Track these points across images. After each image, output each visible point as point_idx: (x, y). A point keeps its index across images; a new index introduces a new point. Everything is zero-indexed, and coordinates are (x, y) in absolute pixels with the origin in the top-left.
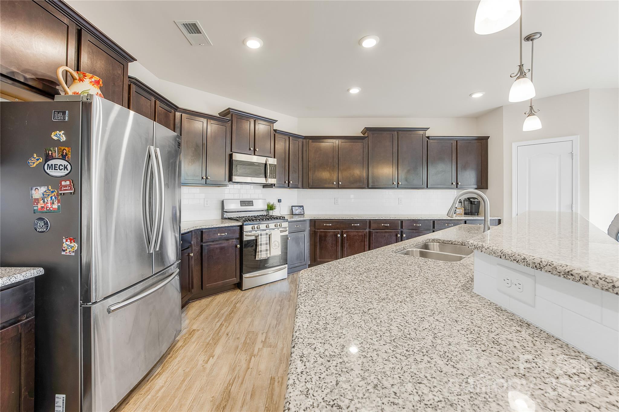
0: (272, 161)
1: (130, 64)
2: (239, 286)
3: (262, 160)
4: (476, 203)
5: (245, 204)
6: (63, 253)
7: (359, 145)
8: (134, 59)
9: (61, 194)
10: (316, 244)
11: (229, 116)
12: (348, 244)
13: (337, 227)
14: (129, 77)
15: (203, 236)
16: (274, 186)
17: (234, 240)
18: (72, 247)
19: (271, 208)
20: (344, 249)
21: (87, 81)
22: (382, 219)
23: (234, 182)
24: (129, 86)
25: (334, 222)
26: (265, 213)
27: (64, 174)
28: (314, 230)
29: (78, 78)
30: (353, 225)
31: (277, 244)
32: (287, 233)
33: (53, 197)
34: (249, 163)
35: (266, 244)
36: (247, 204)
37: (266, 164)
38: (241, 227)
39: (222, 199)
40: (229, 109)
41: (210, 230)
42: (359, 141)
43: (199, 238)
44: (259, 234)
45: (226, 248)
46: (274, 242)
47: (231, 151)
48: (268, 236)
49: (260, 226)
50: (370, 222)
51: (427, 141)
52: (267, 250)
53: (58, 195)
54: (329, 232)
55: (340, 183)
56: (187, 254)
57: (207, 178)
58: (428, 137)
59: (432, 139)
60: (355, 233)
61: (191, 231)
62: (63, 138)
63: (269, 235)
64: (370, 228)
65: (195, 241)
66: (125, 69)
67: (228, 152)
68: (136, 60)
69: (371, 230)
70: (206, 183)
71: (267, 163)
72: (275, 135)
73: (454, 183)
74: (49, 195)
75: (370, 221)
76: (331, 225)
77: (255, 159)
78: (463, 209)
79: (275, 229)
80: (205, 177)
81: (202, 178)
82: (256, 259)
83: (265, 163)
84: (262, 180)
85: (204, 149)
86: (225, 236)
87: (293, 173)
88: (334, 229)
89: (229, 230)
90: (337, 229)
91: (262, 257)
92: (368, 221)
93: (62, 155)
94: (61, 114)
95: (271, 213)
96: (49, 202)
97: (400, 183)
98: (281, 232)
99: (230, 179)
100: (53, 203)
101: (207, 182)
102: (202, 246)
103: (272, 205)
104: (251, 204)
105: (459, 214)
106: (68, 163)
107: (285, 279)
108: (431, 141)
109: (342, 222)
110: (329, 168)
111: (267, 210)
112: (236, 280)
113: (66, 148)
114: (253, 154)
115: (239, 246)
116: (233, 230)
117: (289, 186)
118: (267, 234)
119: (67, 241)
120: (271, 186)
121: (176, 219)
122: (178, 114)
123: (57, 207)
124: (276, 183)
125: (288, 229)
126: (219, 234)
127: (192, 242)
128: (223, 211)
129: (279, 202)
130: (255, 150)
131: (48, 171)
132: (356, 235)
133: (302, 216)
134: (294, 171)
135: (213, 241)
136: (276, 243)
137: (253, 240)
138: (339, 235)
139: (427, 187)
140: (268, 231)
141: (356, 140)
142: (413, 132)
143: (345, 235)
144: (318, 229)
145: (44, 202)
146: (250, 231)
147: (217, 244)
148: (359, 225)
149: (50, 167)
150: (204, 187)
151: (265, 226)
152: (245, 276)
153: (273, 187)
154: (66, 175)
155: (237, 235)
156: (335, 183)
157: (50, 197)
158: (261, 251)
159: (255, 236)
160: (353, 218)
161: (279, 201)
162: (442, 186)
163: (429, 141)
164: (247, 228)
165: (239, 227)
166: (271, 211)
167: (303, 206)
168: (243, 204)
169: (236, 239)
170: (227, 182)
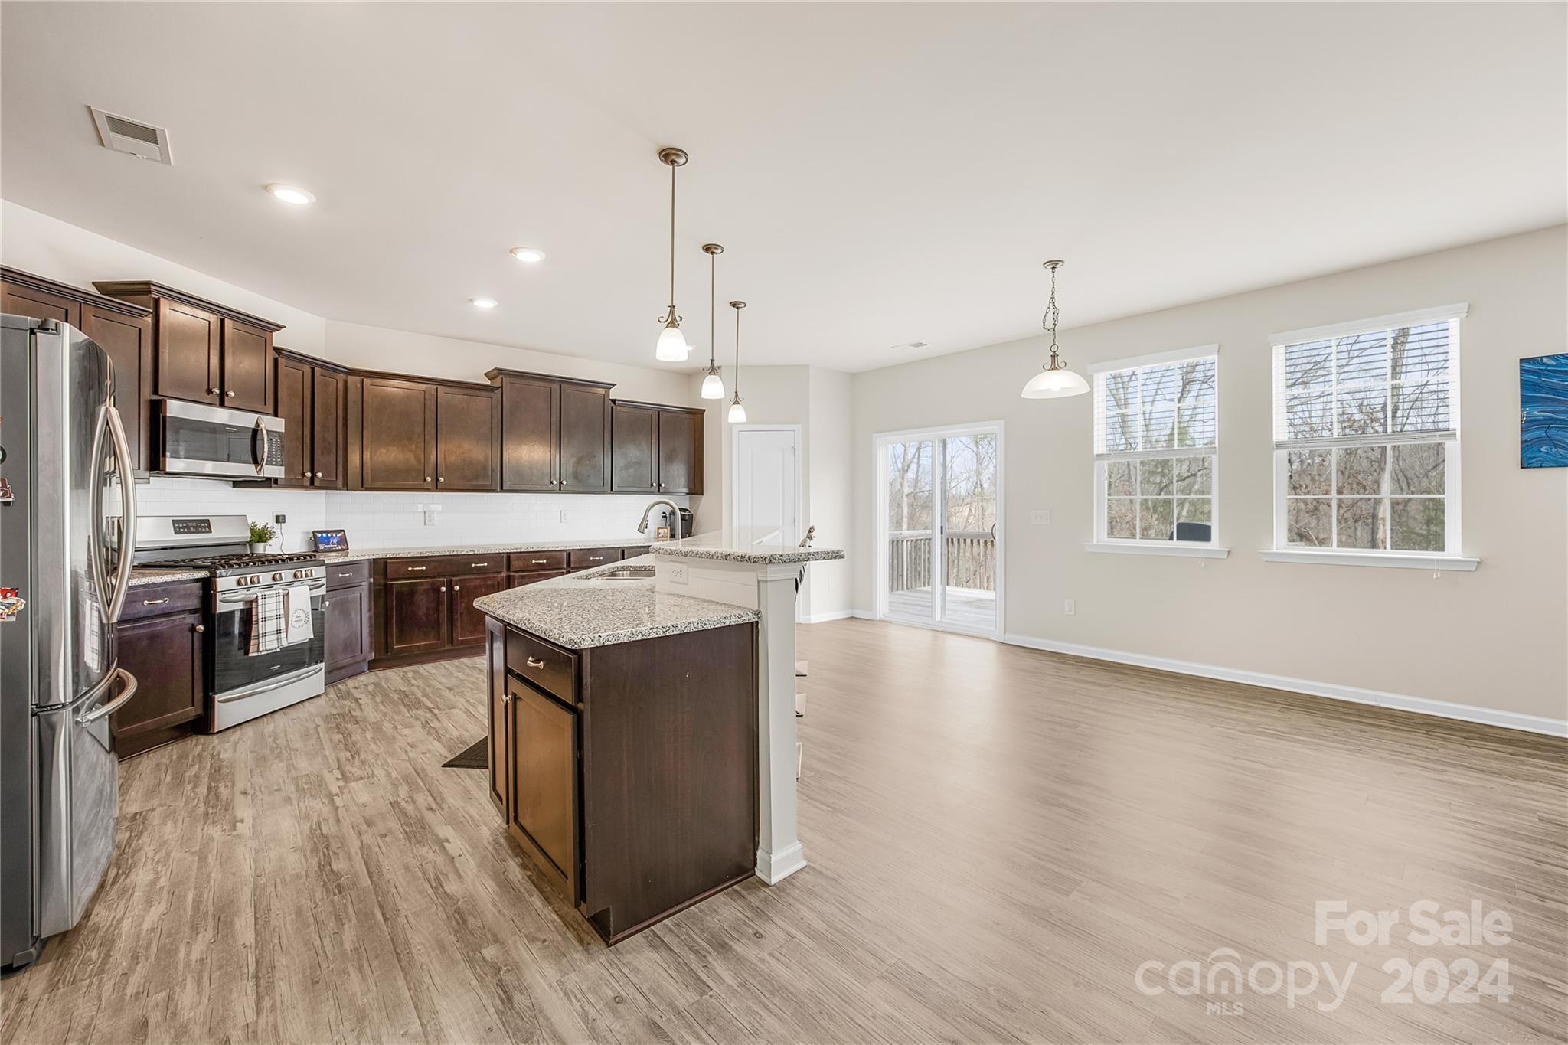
0: (274, 424)
2: (202, 725)
3: (248, 420)
4: (687, 518)
5: (188, 527)
7: (482, 403)
10: (389, 613)
12: (463, 605)
13: (439, 573)
16: (275, 483)
17: (188, 615)
18: (9, 606)
19: (260, 536)
20: (455, 617)
22: (532, 550)
23: (164, 473)
25: (433, 561)
26: (244, 550)
28: (382, 582)
30: (473, 565)
31: (303, 617)
32: (323, 591)
35: (278, 617)
36: (192, 529)
37: (255, 431)
38: (208, 583)
40: (147, 283)
42: (484, 393)
44: (257, 595)
46: (295, 612)
47: (158, 395)
48: (281, 597)
49: (260, 578)
50: (509, 558)
51: (612, 407)
52: (279, 632)
54: (421, 584)
55: (442, 479)
58: (613, 401)
59: (620, 405)
60: (478, 582)
63: (285, 597)
64: (508, 569)
67: (148, 395)
69: (512, 574)
71: (262, 427)
72: (276, 360)
73: (655, 485)
75: (509, 555)
76: (424, 568)
77: (221, 416)
78: (669, 528)
79: (297, 583)
82: (250, 655)
83: (253, 426)
84: (247, 469)
86: (164, 606)
87: (322, 453)
88: (430, 577)
89: (174, 590)
90: (439, 577)
91: (268, 648)
92: (505, 555)
95: (260, 548)
97: (564, 482)
98: (311, 588)
99: (154, 466)
103: (263, 530)
104: (205, 527)
105: (663, 537)
107: (318, 696)
108: (618, 407)
109: (451, 560)
110: (413, 447)
111: (252, 542)
112: (191, 711)
115: (201, 628)
116: (183, 590)
117: (311, 484)
118: (277, 595)
120: (268, 483)
124: (282, 476)
125: (324, 581)
126: (146, 602)
130: (223, 395)
132: (480, 586)
133: (344, 553)
134: (325, 448)
135: (128, 621)
136: (301, 613)
137: (242, 610)
138: (444, 589)
139: (612, 490)
140: (278, 588)
141: (478, 392)
142: (588, 389)
143: (457, 588)
144: (392, 580)
146: (235, 591)
147: (141, 627)
148: (486, 564)
151: (271, 577)
152: (218, 697)
155: (198, 603)
156: (429, 479)
158: (265, 635)
159: (247, 601)
160: (473, 551)
161: (279, 519)
162: (635, 489)
163: (614, 407)
164: (225, 582)
165: (199, 584)
166: (261, 545)
167: (343, 531)
168: (183, 528)
169: (193, 611)
170: (143, 472)
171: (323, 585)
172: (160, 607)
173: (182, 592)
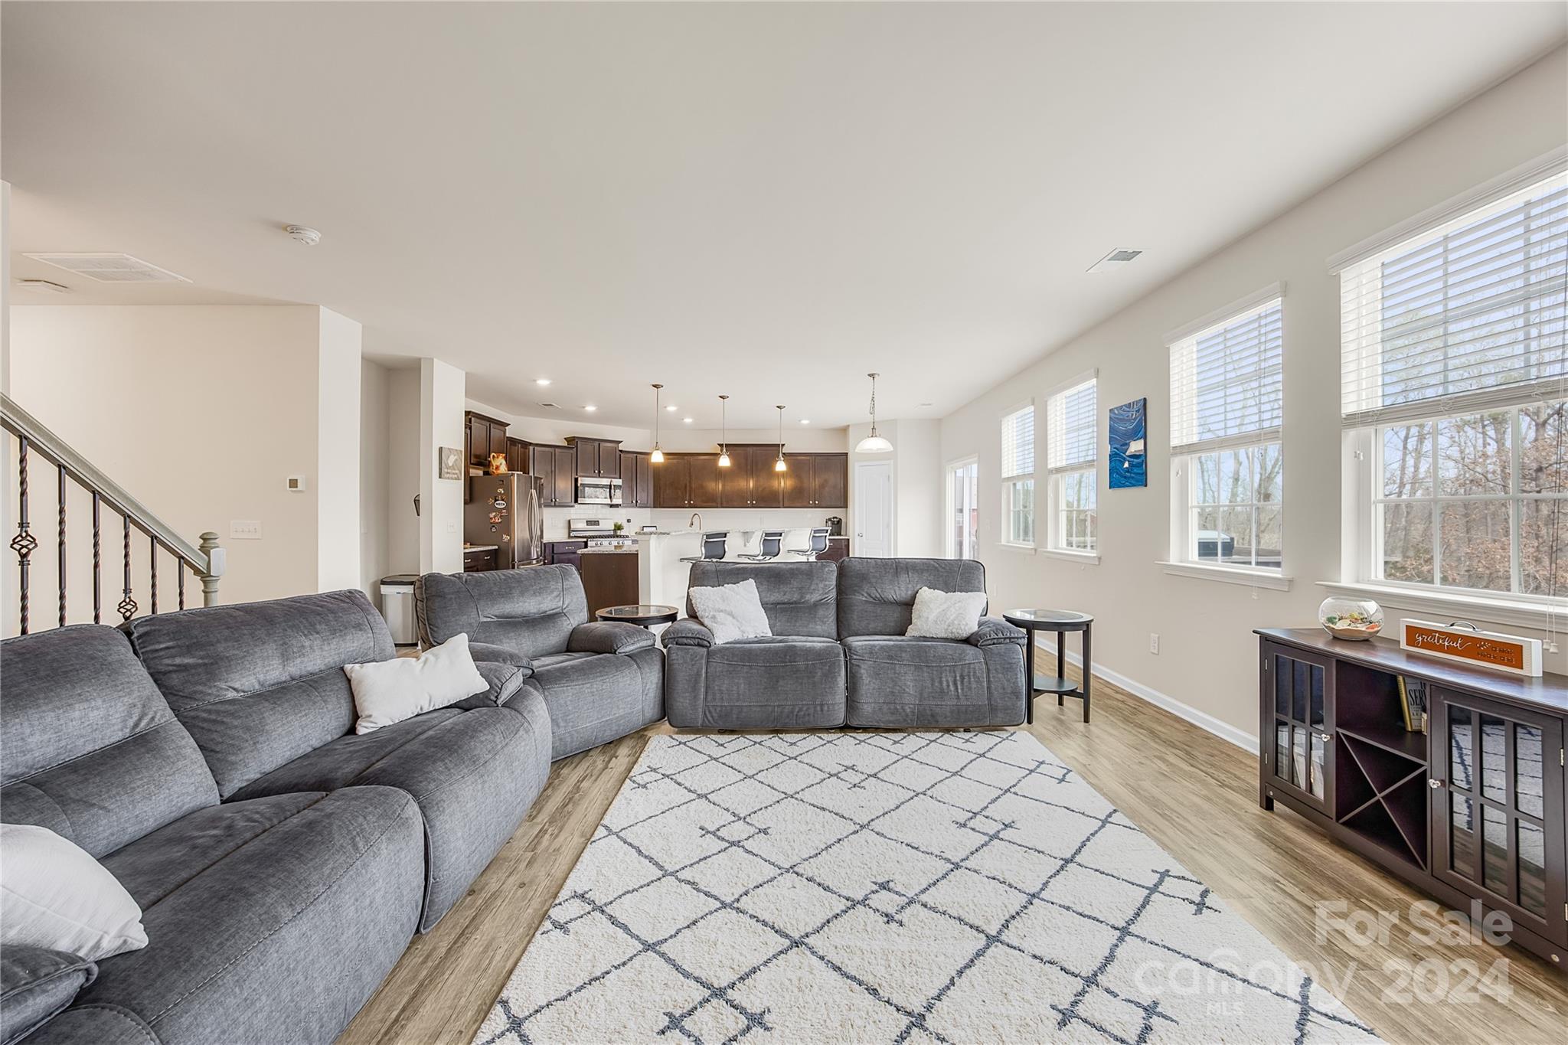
1: (506, 428)
4: (836, 523)
6: (504, 540)
8: (507, 425)
9: (502, 515)
11: (574, 442)
14: (507, 438)
15: (555, 548)
19: (618, 527)
21: (500, 457)
24: (508, 443)
26: (612, 533)
29: (496, 457)
34: (594, 485)
37: (610, 486)
39: (569, 519)
40: (574, 437)
41: (559, 543)
43: (552, 550)
45: (572, 560)
53: (500, 516)
55: (692, 502)
58: (784, 454)
62: (501, 491)
65: (549, 550)
66: (505, 433)
67: (574, 476)
68: (509, 424)
70: (557, 505)
72: (620, 455)
73: (811, 502)
77: (599, 481)
81: (555, 501)
83: (610, 483)
84: (608, 501)
85: (553, 477)
87: (640, 493)
89: (575, 545)
93: (502, 498)
94: (500, 482)
96: (497, 519)
97: (754, 502)
99: (576, 501)
100: (499, 519)
102: (553, 556)
103: (620, 526)
106: (504, 502)
108: (788, 457)
110: (680, 487)
111: (615, 530)
113: (503, 495)
114: (598, 476)
116: (578, 545)
117: (636, 506)
119: (505, 535)
120: (617, 506)
122: (531, 448)
123: (500, 521)
126: (566, 548)
128: (570, 530)
129: (627, 521)
130: (599, 472)
131: (496, 506)
134: (642, 490)
135: (563, 553)
142: (769, 449)
145: (495, 519)
149: (498, 504)
150: (553, 508)
153: (620, 507)
154: (504, 507)
156: (686, 502)
157: (497, 517)
161: (629, 521)
162: (798, 505)
166: (619, 530)
168: (589, 523)
170: (573, 504)
172: (571, 550)
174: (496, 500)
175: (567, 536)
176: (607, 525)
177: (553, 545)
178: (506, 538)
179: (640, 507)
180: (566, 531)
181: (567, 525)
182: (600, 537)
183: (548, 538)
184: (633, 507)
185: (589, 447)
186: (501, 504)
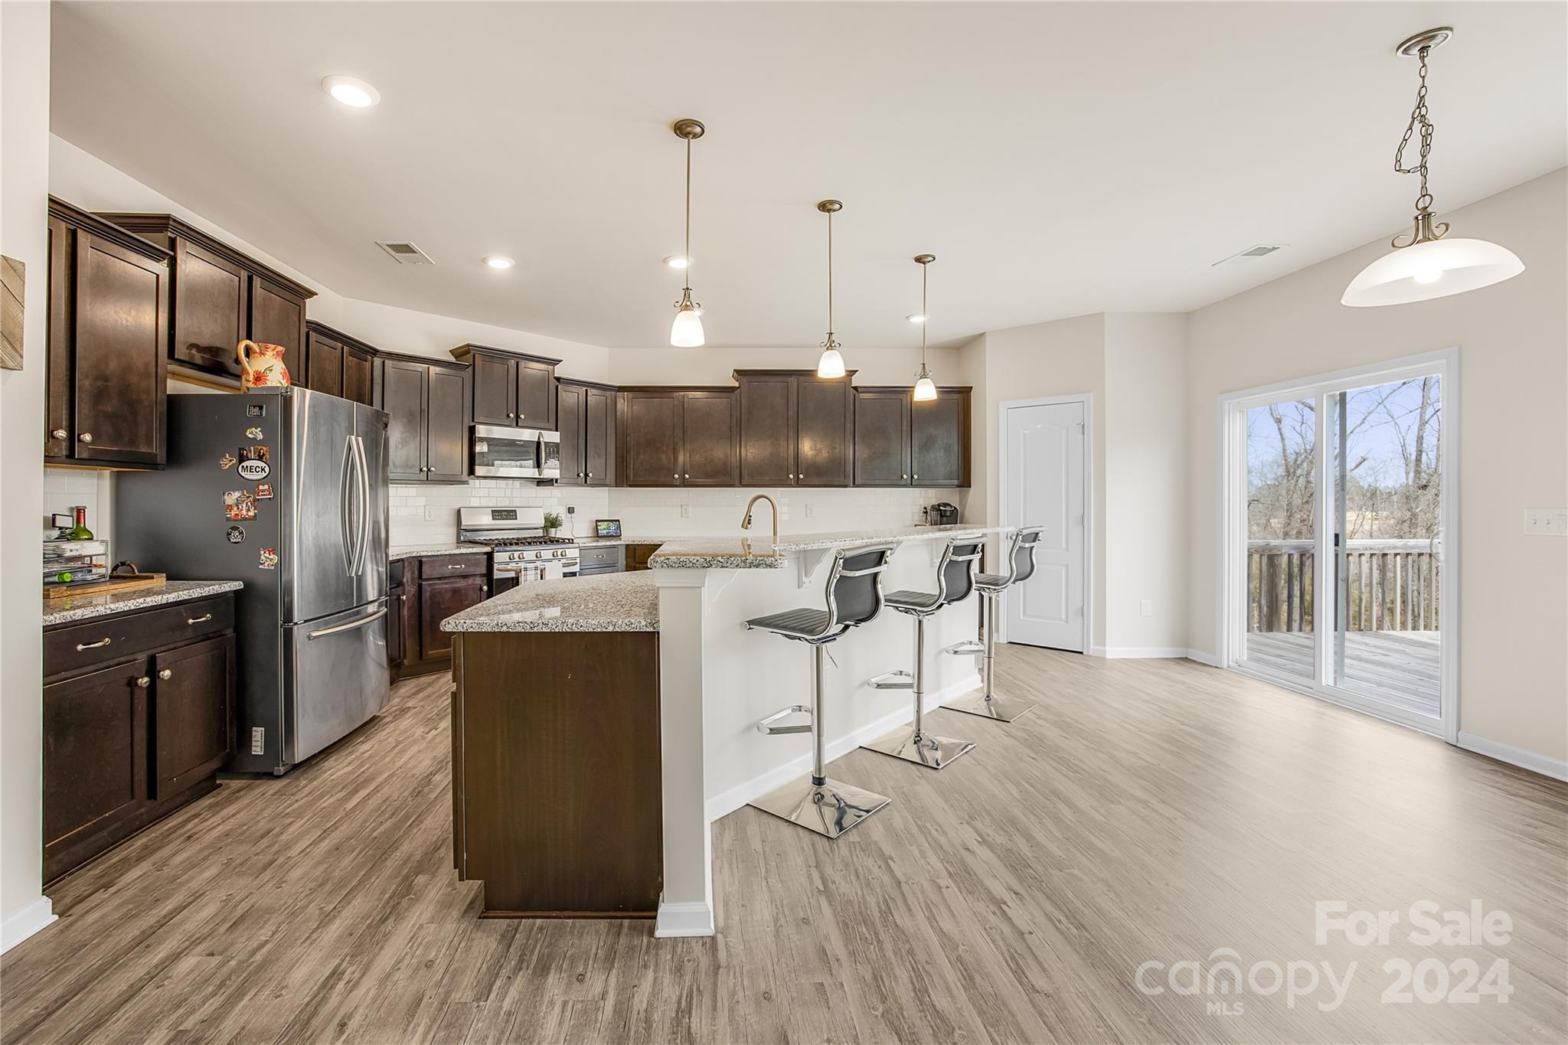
0: (551, 437)
1: (307, 301)
3: (532, 435)
5: (501, 515)
6: (261, 567)
7: (722, 404)
8: (311, 294)
9: (258, 499)
11: (470, 356)
14: (307, 322)
15: (423, 567)
16: (556, 482)
17: (478, 578)
18: (271, 560)
19: (552, 523)
21: (269, 354)
23: (478, 477)
24: (308, 334)
26: (540, 533)
27: (261, 477)
29: (258, 351)
33: (249, 504)
34: (506, 441)
36: (504, 517)
37: (538, 444)
38: (490, 556)
39: (458, 507)
40: (468, 345)
41: (434, 557)
42: (724, 395)
43: (416, 573)
44: (523, 567)
45: (463, 591)
47: (473, 421)
48: (539, 571)
49: (524, 555)
51: (854, 395)
53: (254, 501)
56: (395, 597)
57: (429, 470)
58: (856, 388)
59: (863, 392)
61: (402, 560)
62: (260, 437)
63: (541, 571)
65: (409, 577)
66: (301, 311)
67: (468, 422)
68: (317, 294)
70: (427, 479)
71: (541, 440)
72: (557, 387)
74: (244, 501)
77: (517, 434)
79: (554, 561)
80: (425, 469)
81: (421, 470)
83: (536, 440)
84: (533, 473)
85: (424, 422)
86: (461, 570)
87: (594, 458)
89: (469, 560)
93: (259, 455)
94: (257, 409)
95: (552, 532)
96: (244, 509)
97: (802, 476)
98: (565, 565)
99: (471, 472)
100: (249, 510)
101: (429, 477)
102: (420, 586)
103: (556, 519)
104: (513, 516)
106: (265, 465)
108: (861, 395)
110: (665, 448)
111: (545, 528)
113: (264, 448)
114: (515, 425)
115: (485, 588)
116: (475, 559)
117: (586, 482)
118: (536, 568)
119: (265, 553)
120: (550, 482)
121: (380, 544)
122: (377, 361)
123: (253, 514)
124: (559, 477)
125: (578, 560)
126: (450, 567)
127: (405, 580)
128: (459, 527)
129: (569, 512)
130: (517, 417)
131: (243, 474)
133: (615, 539)
134: (596, 453)
135: (440, 579)
137: (513, 578)
139: (854, 483)
140: (539, 564)
141: (718, 394)
145: (238, 508)
146: (507, 563)
147: (446, 583)
149: (245, 469)
150: (424, 486)
151: (535, 555)
153: (555, 484)
154: (264, 478)
155: (484, 570)
156: (677, 475)
157: (245, 503)
159: (516, 571)
161: (571, 510)
162: (882, 482)
163: (857, 395)
164: (500, 557)
165: (486, 556)
166: (553, 530)
167: (619, 521)
168: (498, 516)
169: (482, 575)
170: (465, 477)
171: (577, 563)
172: (458, 570)
173: (473, 561)
174: (242, 459)
175: (454, 540)
176: (532, 518)
177: (419, 562)
178: (268, 560)
179: (592, 485)
180: (453, 530)
181: (453, 519)
182: (519, 542)
183: (401, 545)
184: (579, 485)
185: (498, 368)
186: (255, 470)
